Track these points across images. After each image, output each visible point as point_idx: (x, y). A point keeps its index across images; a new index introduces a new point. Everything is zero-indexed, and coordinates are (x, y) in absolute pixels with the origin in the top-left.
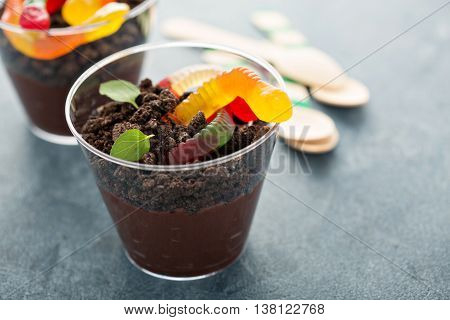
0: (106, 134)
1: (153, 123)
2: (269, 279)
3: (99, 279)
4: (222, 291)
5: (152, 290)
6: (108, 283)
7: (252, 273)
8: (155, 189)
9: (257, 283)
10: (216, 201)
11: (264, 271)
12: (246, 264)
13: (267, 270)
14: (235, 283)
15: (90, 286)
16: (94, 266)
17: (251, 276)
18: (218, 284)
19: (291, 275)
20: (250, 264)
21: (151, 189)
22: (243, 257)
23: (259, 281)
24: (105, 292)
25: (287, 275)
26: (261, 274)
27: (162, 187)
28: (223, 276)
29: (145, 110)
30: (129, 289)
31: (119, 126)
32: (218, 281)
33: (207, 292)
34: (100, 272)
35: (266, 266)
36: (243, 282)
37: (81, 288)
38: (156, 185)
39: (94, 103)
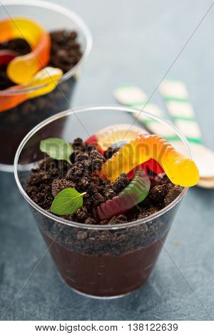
0: (47, 187)
1: (84, 181)
2: (173, 299)
3: (37, 296)
4: (136, 310)
5: (80, 307)
6: (45, 300)
7: (159, 294)
8: (87, 240)
9: (164, 303)
10: (135, 247)
11: (169, 292)
12: (154, 285)
13: (171, 291)
14: (146, 303)
15: (30, 303)
16: (33, 285)
17: (158, 296)
18: (132, 303)
19: (190, 296)
20: (157, 285)
21: (85, 239)
22: (152, 279)
23: (165, 300)
24: (42, 308)
25: (187, 296)
26: (166, 295)
27: (93, 239)
28: (137, 296)
29: (78, 168)
30: (62, 306)
31: (57, 181)
32: (132, 300)
33: (124, 310)
34: (37, 290)
35: (171, 288)
36: (153, 302)
37: (23, 304)
38: (88, 237)
39: (35, 157)
